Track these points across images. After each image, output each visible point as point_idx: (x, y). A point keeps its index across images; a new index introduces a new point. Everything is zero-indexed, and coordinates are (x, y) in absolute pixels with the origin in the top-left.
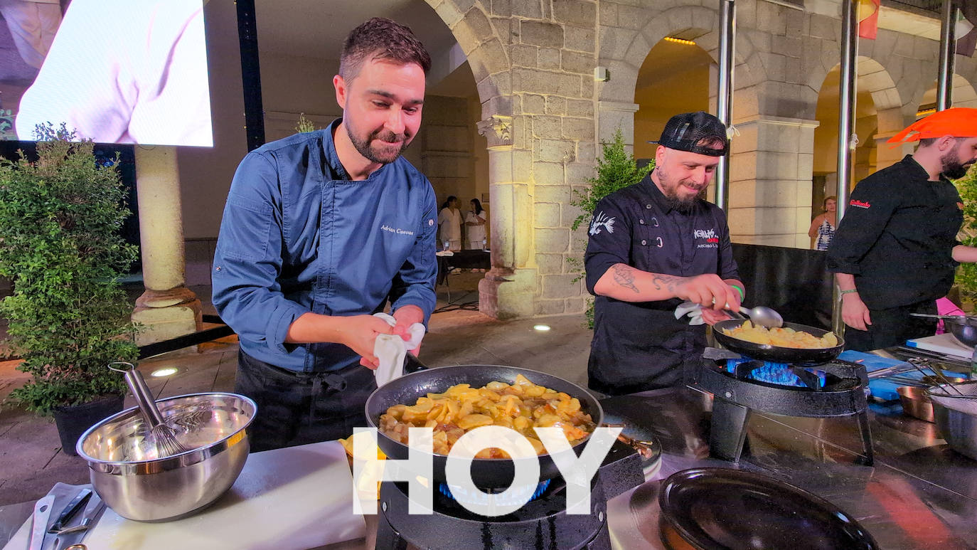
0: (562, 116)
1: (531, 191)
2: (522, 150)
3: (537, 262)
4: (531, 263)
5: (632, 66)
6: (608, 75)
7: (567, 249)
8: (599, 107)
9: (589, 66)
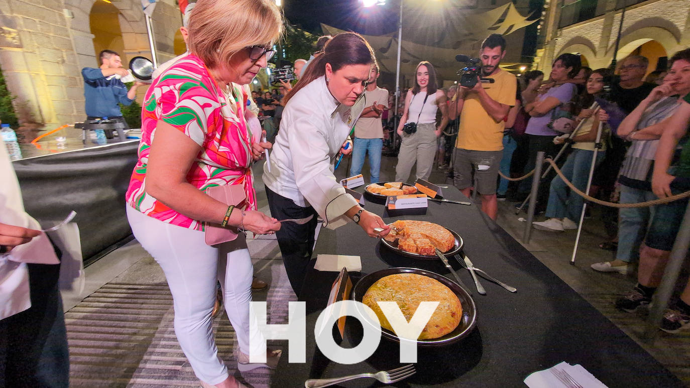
0: (52, 34)
1: (43, 78)
2: (30, 52)
3: (58, 119)
4: (54, 120)
5: (84, 12)
6: (73, 14)
7: (73, 112)
8: (72, 33)
9: (59, 8)
